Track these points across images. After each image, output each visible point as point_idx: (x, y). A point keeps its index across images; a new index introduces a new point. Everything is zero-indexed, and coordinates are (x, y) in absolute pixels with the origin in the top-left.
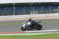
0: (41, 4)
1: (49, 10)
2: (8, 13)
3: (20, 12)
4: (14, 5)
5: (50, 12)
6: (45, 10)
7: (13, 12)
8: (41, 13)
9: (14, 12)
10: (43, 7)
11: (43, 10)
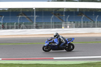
0: (80, 12)
1: (94, 22)
2: (23, 25)
3: (44, 24)
4: (35, 11)
5: (96, 25)
6: (87, 22)
7: (33, 23)
8: (80, 27)
9: (35, 23)
10: (84, 16)
11: (84, 22)
